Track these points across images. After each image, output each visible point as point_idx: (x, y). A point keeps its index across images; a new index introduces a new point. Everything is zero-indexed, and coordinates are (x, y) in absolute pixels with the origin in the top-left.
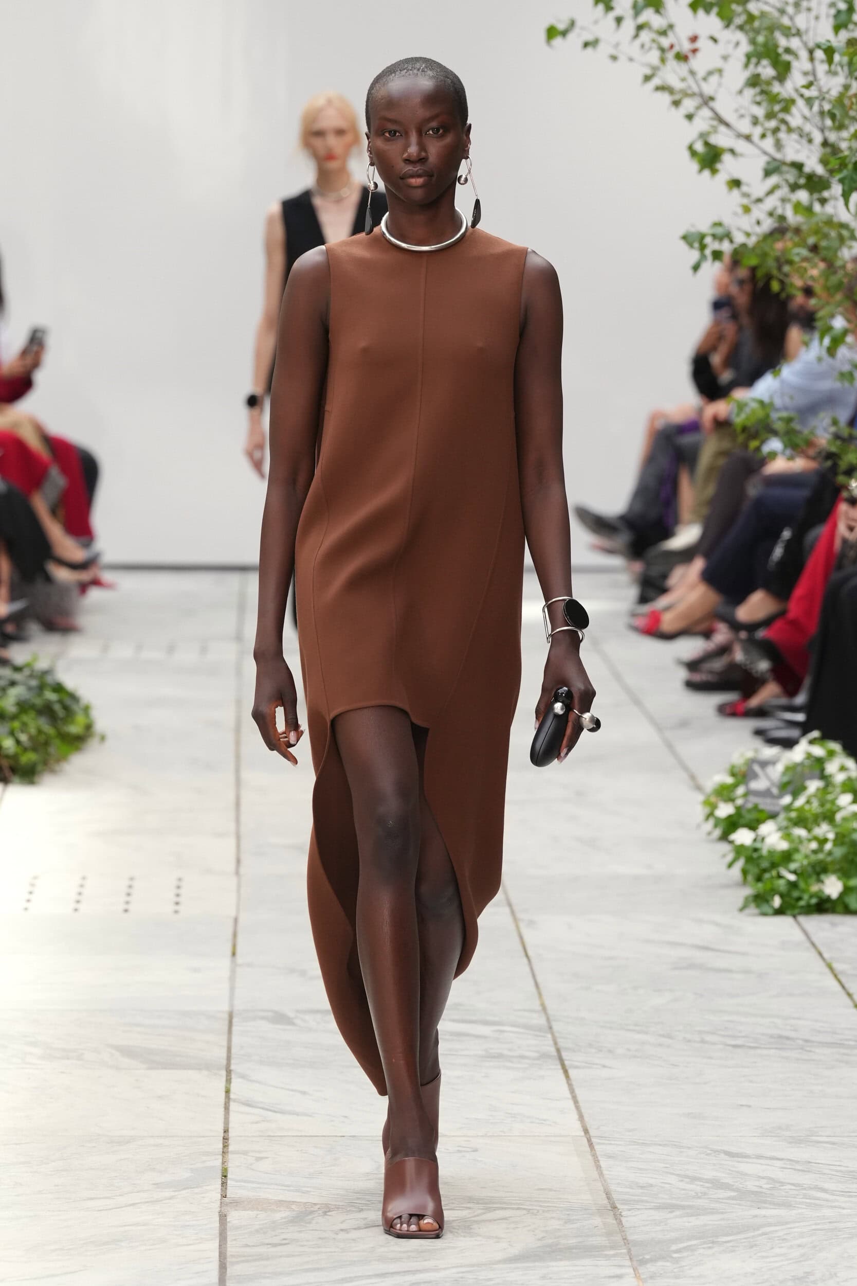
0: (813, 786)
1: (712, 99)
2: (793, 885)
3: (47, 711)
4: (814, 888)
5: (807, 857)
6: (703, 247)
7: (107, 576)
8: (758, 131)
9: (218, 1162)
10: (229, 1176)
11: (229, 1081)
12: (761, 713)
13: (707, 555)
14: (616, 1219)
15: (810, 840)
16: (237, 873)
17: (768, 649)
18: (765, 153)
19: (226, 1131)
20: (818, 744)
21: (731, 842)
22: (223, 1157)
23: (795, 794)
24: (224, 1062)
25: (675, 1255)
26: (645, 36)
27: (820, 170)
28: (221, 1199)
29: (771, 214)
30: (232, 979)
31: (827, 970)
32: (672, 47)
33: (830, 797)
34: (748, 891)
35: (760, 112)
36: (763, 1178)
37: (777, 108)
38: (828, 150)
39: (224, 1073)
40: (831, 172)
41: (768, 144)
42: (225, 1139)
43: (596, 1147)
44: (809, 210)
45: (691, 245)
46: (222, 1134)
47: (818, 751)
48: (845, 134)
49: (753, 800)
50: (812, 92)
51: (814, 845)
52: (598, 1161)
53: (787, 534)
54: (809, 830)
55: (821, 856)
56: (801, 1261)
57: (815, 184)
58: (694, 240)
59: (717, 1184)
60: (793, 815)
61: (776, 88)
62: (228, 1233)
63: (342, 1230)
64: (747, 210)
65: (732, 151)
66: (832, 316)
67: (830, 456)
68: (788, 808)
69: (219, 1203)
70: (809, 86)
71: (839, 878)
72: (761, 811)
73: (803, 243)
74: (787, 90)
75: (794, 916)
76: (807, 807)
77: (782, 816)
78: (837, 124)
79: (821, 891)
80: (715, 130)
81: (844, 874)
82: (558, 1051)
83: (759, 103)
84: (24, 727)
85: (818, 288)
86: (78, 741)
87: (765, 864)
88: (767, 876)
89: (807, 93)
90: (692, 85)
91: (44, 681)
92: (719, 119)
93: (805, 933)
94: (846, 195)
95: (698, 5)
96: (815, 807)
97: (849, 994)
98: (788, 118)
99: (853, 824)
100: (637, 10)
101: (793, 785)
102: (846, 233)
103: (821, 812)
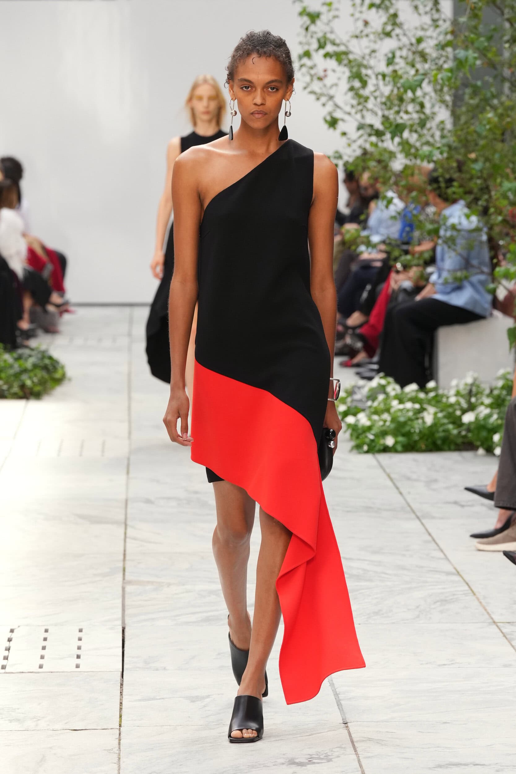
0: (381, 397)
1: (333, 97)
2: (372, 441)
3: (45, 368)
4: (382, 442)
5: (378, 428)
7: (72, 308)
8: (353, 111)
9: (121, 565)
10: (127, 570)
11: (126, 529)
12: (358, 365)
15: (379, 421)
16: (129, 438)
17: (361, 337)
18: (356, 120)
19: (125, 551)
20: (383, 378)
21: (346, 422)
22: (124, 562)
23: (373, 401)
24: (123, 520)
26: (304, 70)
27: (381, 128)
28: (123, 581)
29: (360, 147)
30: (127, 484)
31: (387, 477)
32: (315, 74)
33: (388, 401)
34: (353, 443)
35: (355, 102)
37: (362, 100)
38: (384, 119)
39: (123, 526)
40: (386, 128)
41: (358, 116)
42: (125, 555)
44: (376, 145)
46: (122, 552)
47: (383, 382)
48: (392, 112)
49: (355, 404)
50: (377, 94)
51: (381, 423)
53: (369, 287)
54: (379, 415)
55: (384, 428)
56: (377, 605)
57: (379, 134)
60: (373, 410)
61: (362, 92)
62: (126, 596)
63: (176, 594)
64: (349, 145)
65: (343, 120)
66: (387, 191)
68: (370, 407)
69: (121, 583)
70: (375, 91)
71: (393, 437)
72: (358, 408)
73: (374, 160)
74: (366, 92)
75: (373, 453)
76: (378, 407)
77: (368, 411)
78: (388, 107)
79: (385, 443)
80: (334, 110)
81: (395, 435)
83: (353, 98)
84: (36, 375)
85: (381, 180)
86: (59, 381)
87: (360, 431)
88: (361, 437)
90: (325, 91)
91: (44, 355)
92: (337, 106)
93: (378, 462)
94: (392, 139)
95: (327, 55)
96: (382, 406)
97: (397, 488)
98: (366, 104)
99: (399, 414)
100: (300, 57)
101: (372, 396)
102: (392, 155)
103: (385, 409)
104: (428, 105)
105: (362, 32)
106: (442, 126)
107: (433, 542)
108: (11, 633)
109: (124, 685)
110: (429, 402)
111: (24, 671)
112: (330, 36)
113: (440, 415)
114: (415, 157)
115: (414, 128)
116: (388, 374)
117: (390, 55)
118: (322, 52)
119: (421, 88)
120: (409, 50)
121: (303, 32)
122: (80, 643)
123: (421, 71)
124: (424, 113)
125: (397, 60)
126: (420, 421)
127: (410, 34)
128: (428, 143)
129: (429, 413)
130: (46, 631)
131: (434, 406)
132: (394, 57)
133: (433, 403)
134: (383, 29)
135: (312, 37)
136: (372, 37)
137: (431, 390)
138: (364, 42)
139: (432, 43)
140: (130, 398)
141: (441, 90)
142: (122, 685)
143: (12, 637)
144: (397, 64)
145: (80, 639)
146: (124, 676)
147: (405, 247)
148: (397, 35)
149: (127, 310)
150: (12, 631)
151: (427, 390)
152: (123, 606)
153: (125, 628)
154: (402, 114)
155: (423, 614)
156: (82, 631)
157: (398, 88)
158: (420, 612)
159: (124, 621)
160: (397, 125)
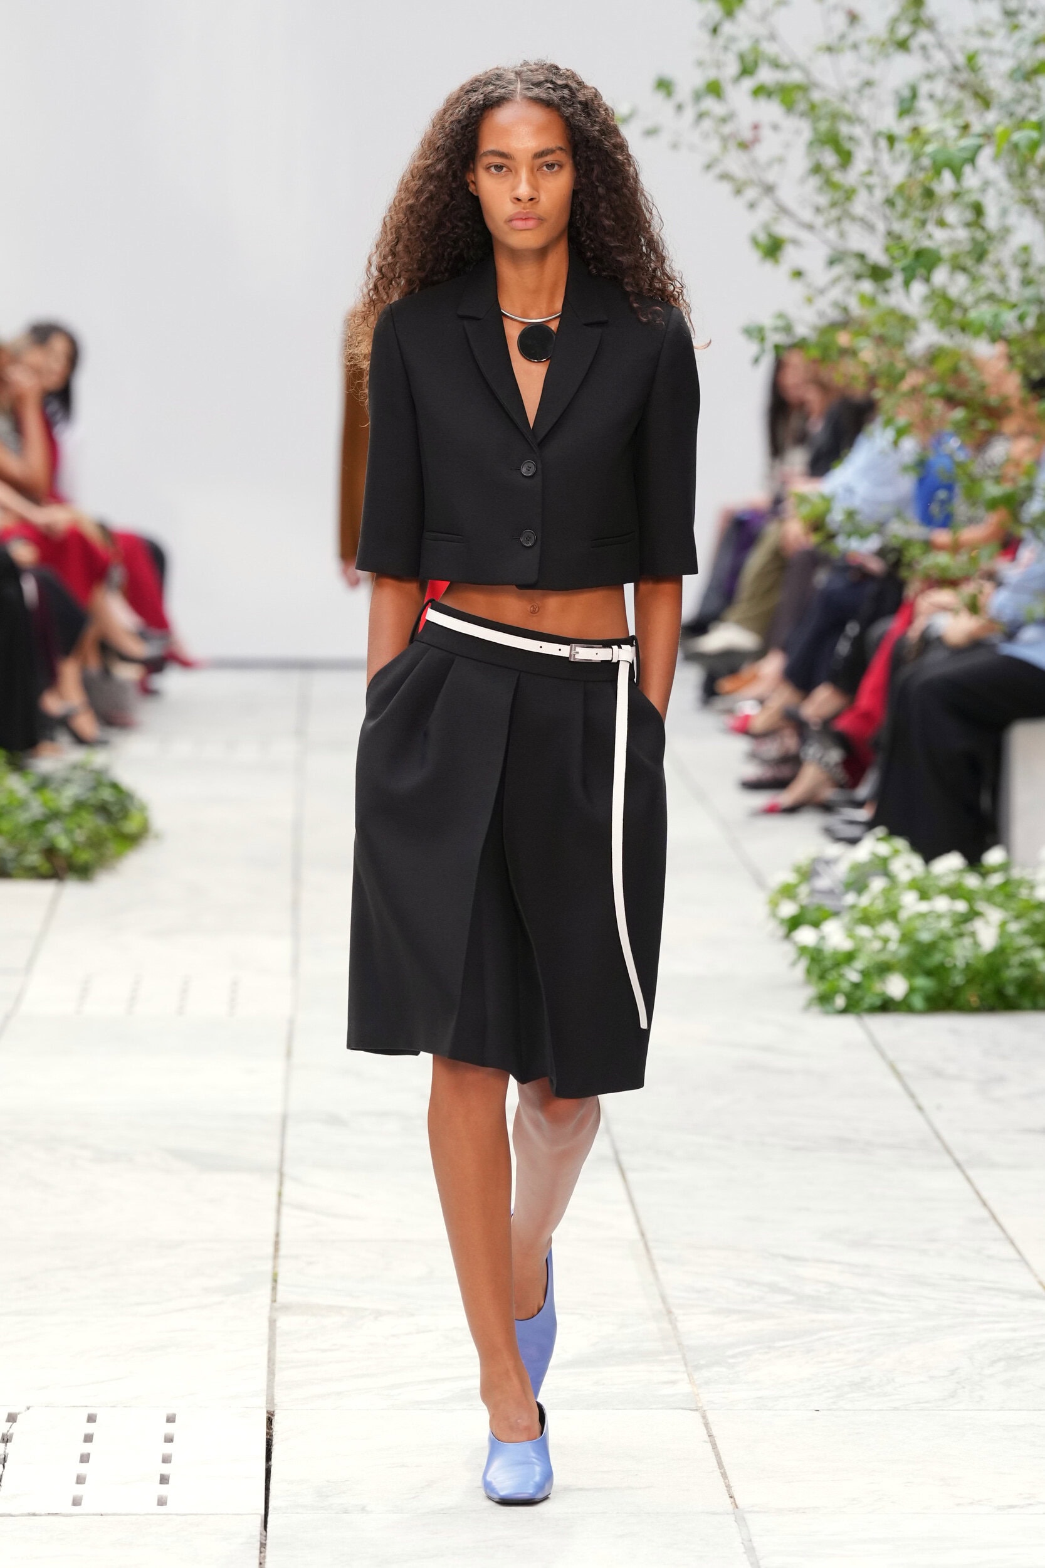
0: (878, 884)
1: (773, 187)
2: (856, 986)
3: (103, 809)
4: (878, 987)
5: (870, 956)
6: (762, 339)
8: (819, 221)
9: (268, 1267)
10: (280, 1280)
11: (281, 1184)
14: (671, 1324)
15: (873, 940)
16: (295, 972)
18: (826, 242)
19: (277, 1235)
20: (883, 841)
21: (795, 943)
22: (274, 1261)
23: (860, 892)
24: (277, 1165)
25: (731, 1361)
26: (707, 124)
27: (883, 260)
28: (271, 1305)
29: (836, 304)
30: (286, 1081)
31: (889, 1070)
32: (732, 136)
33: (895, 893)
34: (811, 991)
35: (823, 200)
36: (821, 1282)
37: (838, 196)
38: (891, 240)
39: (276, 1177)
40: (893, 258)
41: (832, 234)
42: (277, 1244)
43: (655, 1252)
44: (872, 302)
45: (751, 337)
46: (272, 1238)
47: (883, 849)
48: (908, 223)
49: (818, 900)
51: (877, 945)
52: (654, 1264)
53: (852, 629)
54: (873, 927)
55: (884, 957)
56: (858, 1367)
57: (878, 274)
58: (756, 333)
59: (774, 1288)
60: (858, 915)
61: (837, 177)
62: (279, 1340)
63: (393, 1336)
64: (810, 300)
65: (795, 242)
66: (897, 408)
68: (853, 907)
69: (268, 1309)
70: (870, 173)
71: (904, 977)
72: (824, 910)
73: (868, 335)
74: (852, 177)
75: (859, 1014)
76: (870, 907)
77: (846, 918)
78: (899, 211)
79: (883, 994)
80: (776, 219)
81: (909, 973)
82: (616, 1153)
83: (820, 190)
84: (80, 826)
85: (883, 382)
86: (133, 840)
87: (828, 963)
88: (830, 977)
89: (871, 180)
90: (754, 174)
91: (100, 779)
92: (783, 210)
93: (870, 1035)
94: (907, 284)
95: (760, 91)
96: (880, 906)
97: (912, 1096)
98: (850, 206)
99: (918, 923)
100: (698, 97)
101: (858, 883)
102: (906, 322)
103: (886, 911)
104: (992, 210)
105: (842, 37)
106: (1023, 258)
107: (992, 1223)
108: (11, 1423)
109: (268, 1547)
110: (989, 897)
111: (37, 1512)
112: (770, 48)
113: (1014, 927)
114: (962, 330)
115: (960, 262)
116: (894, 831)
117: (906, 93)
118: (748, 84)
120: (951, 81)
121: (705, 37)
122: (168, 1448)
123: (977, 127)
124: (983, 228)
125: (923, 104)
126: (967, 941)
127: (953, 44)
129: (987, 923)
130: (91, 1419)
131: (1001, 906)
132: (914, 95)
133: (999, 898)
134: (892, 30)
135: (726, 48)
136: (866, 50)
137: (995, 870)
138: (848, 61)
139: (1005, 65)
140: (297, 881)
141: (1023, 174)
142: (263, 1545)
143: (11, 1432)
144: (921, 113)
145: (169, 1439)
146: (269, 1525)
148: (924, 48)
149: (295, 678)
150: (12, 1418)
151: (983, 870)
152: (271, 1362)
153: (273, 1415)
154: (931, 228)
155: (964, 1388)
156: (174, 1421)
157: (922, 169)
158: (958, 1383)
159: (273, 1399)
160: (920, 254)
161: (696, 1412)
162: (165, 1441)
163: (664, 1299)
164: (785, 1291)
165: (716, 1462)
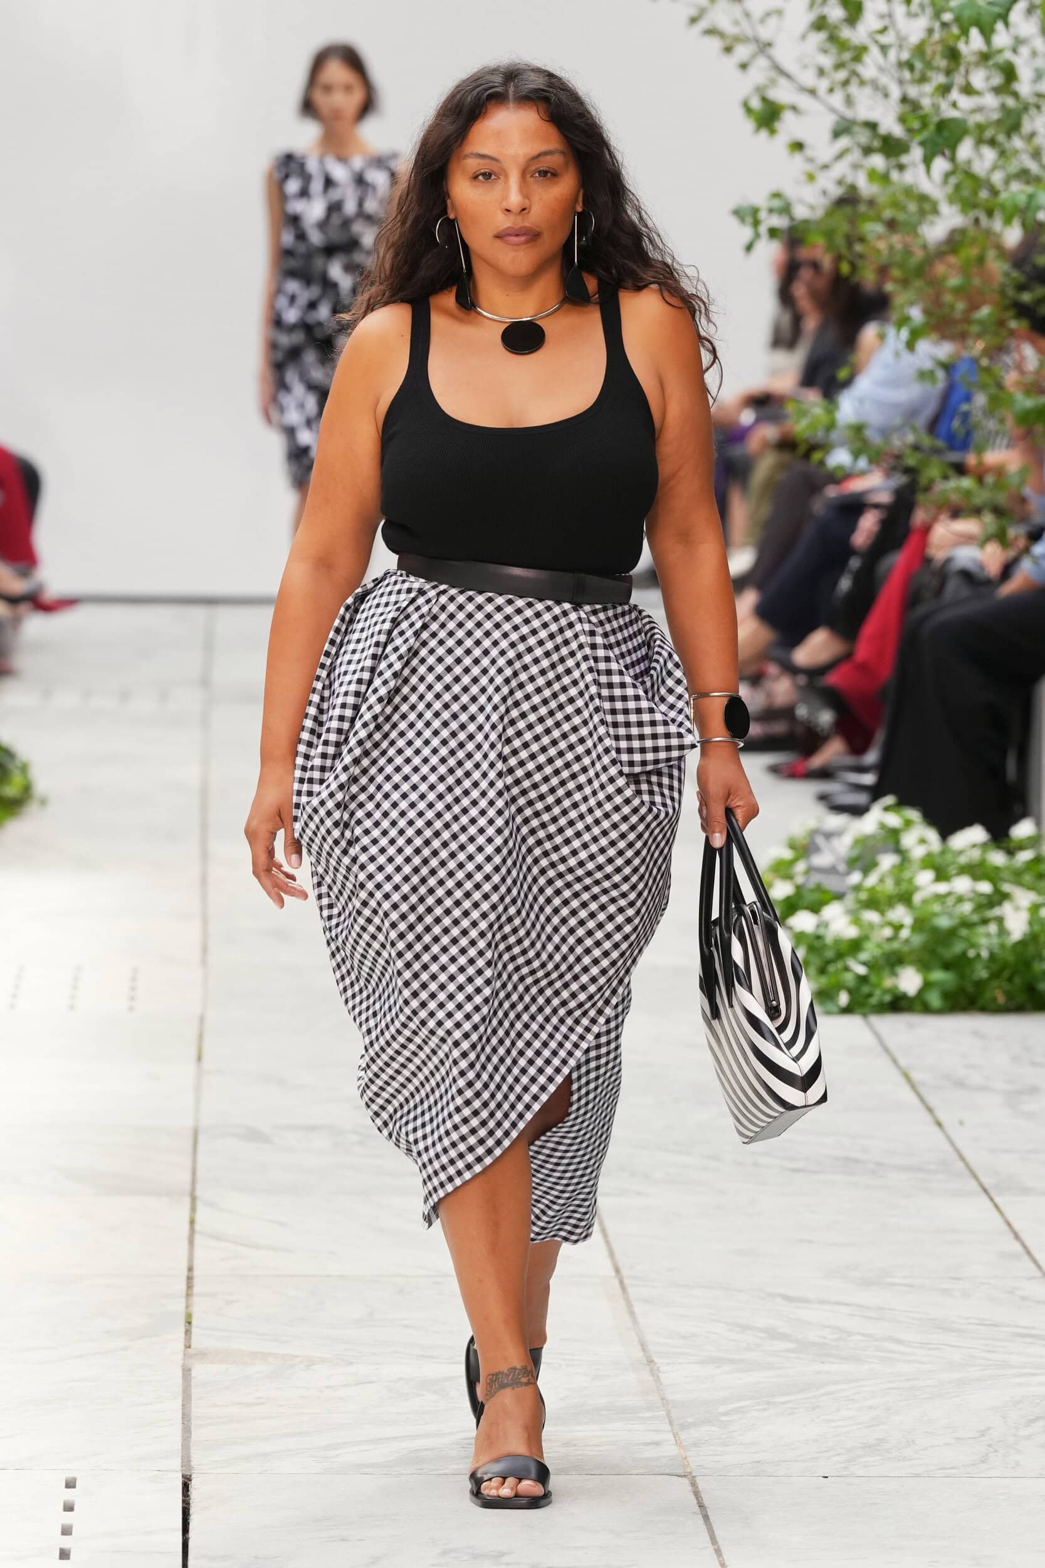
0: (887, 861)
1: (769, 45)
2: (863, 979)
4: (888, 982)
5: (879, 946)
6: (757, 224)
8: (823, 85)
9: (180, 1306)
10: (194, 1322)
11: (193, 1209)
12: (825, 774)
13: (760, 586)
14: (653, 1375)
15: (882, 926)
16: (204, 962)
17: (833, 698)
18: (833, 110)
19: (190, 1269)
20: (892, 810)
21: (790, 928)
22: (187, 1300)
23: (866, 870)
24: (188, 1187)
25: (722, 1418)
27: (898, 131)
28: (184, 1351)
29: (840, 182)
30: (198, 1088)
31: (901, 1080)
33: (907, 875)
35: (827, 61)
36: (827, 1327)
37: (847, 56)
38: (907, 108)
39: (187, 1200)
40: (910, 131)
41: (837, 100)
42: (190, 1279)
43: (630, 1290)
44: (885, 178)
45: (742, 220)
46: (185, 1273)
47: (893, 820)
48: (928, 88)
49: (815, 879)
50: (889, 38)
51: (888, 932)
52: (632, 1306)
54: (882, 913)
55: (896, 945)
56: (872, 1426)
57: (891, 147)
58: (748, 215)
59: (773, 1334)
60: (863, 896)
61: (846, 33)
62: (192, 1391)
63: (329, 1387)
64: (811, 177)
65: (794, 108)
66: (912, 304)
67: (909, 471)
68: (857, 888)
69: (181, 1356)
70: (884, 30)
71: (918, 970)
72: (824, 892)
73: (878, 218)
74: (858, 35)
75: (865, 1015)
76: (879, 888)
77: (850, 900)
78: (917, 74)
79: (896, 987)
80: (773, 82)
81: (924, 966)
83: (825, 51)
85: (896, 273)
86: (14, 806)
87: (829, 954)
88: (832, 968)
89: (884, 39)
90: (746, 29)
92: (778, 70)
93: (878, 1036)
94: (927, 161)
96: (889, 886)
97: (930, 1110)
98: (860, 69)
99: (936, 908)
101: (863, 860)
102: (927, 206)
103: (896, 892)
104: (1025, 73)
107: (1026, 1258)
110: (1017, 877)
114: (990, 213)
115: (988, 134)
119: (1007, 24)
122: (68, 1518)
124: (1016, 95)
126: (993, 928)
128: (1024, 175)
129: (1017, 909)
131: (1030, 888)
133: (1027, 878)
137: (1023, 845)
140: (205, 855)
145: (69, 1508)
147: (954, 457)
149: (199, 613)
151: (1012, 845)
152: (186, 1418)
153: (190, 1480)
154: (955, 95)
155: (996, 1451)
156: (74, 1487)
157: (944, 25)
158: (989, 1446)
159: (190, 1461)
160: (942, 125)
161: (684, 1478)
162: (65, 1510)
163: (643, 1346)
164: (784, 1337)
165: (708, 1537)
